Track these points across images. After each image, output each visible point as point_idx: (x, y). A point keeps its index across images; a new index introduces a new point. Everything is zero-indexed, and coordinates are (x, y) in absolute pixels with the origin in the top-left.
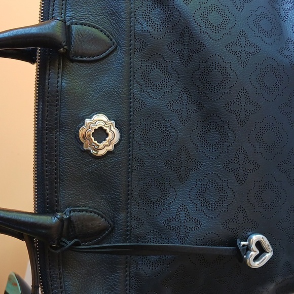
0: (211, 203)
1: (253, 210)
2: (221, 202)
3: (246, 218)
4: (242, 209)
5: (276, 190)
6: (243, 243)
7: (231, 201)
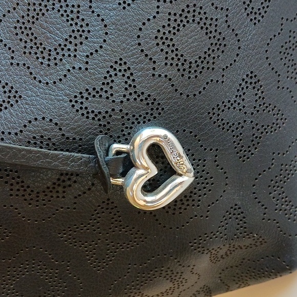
0: (48, 48)
1: (152, 72)
2: (72, 48)
3: (132, 90)
4: (124, 67)
5: (213, 29)
6: (116, 147)
7: (97, 46)
